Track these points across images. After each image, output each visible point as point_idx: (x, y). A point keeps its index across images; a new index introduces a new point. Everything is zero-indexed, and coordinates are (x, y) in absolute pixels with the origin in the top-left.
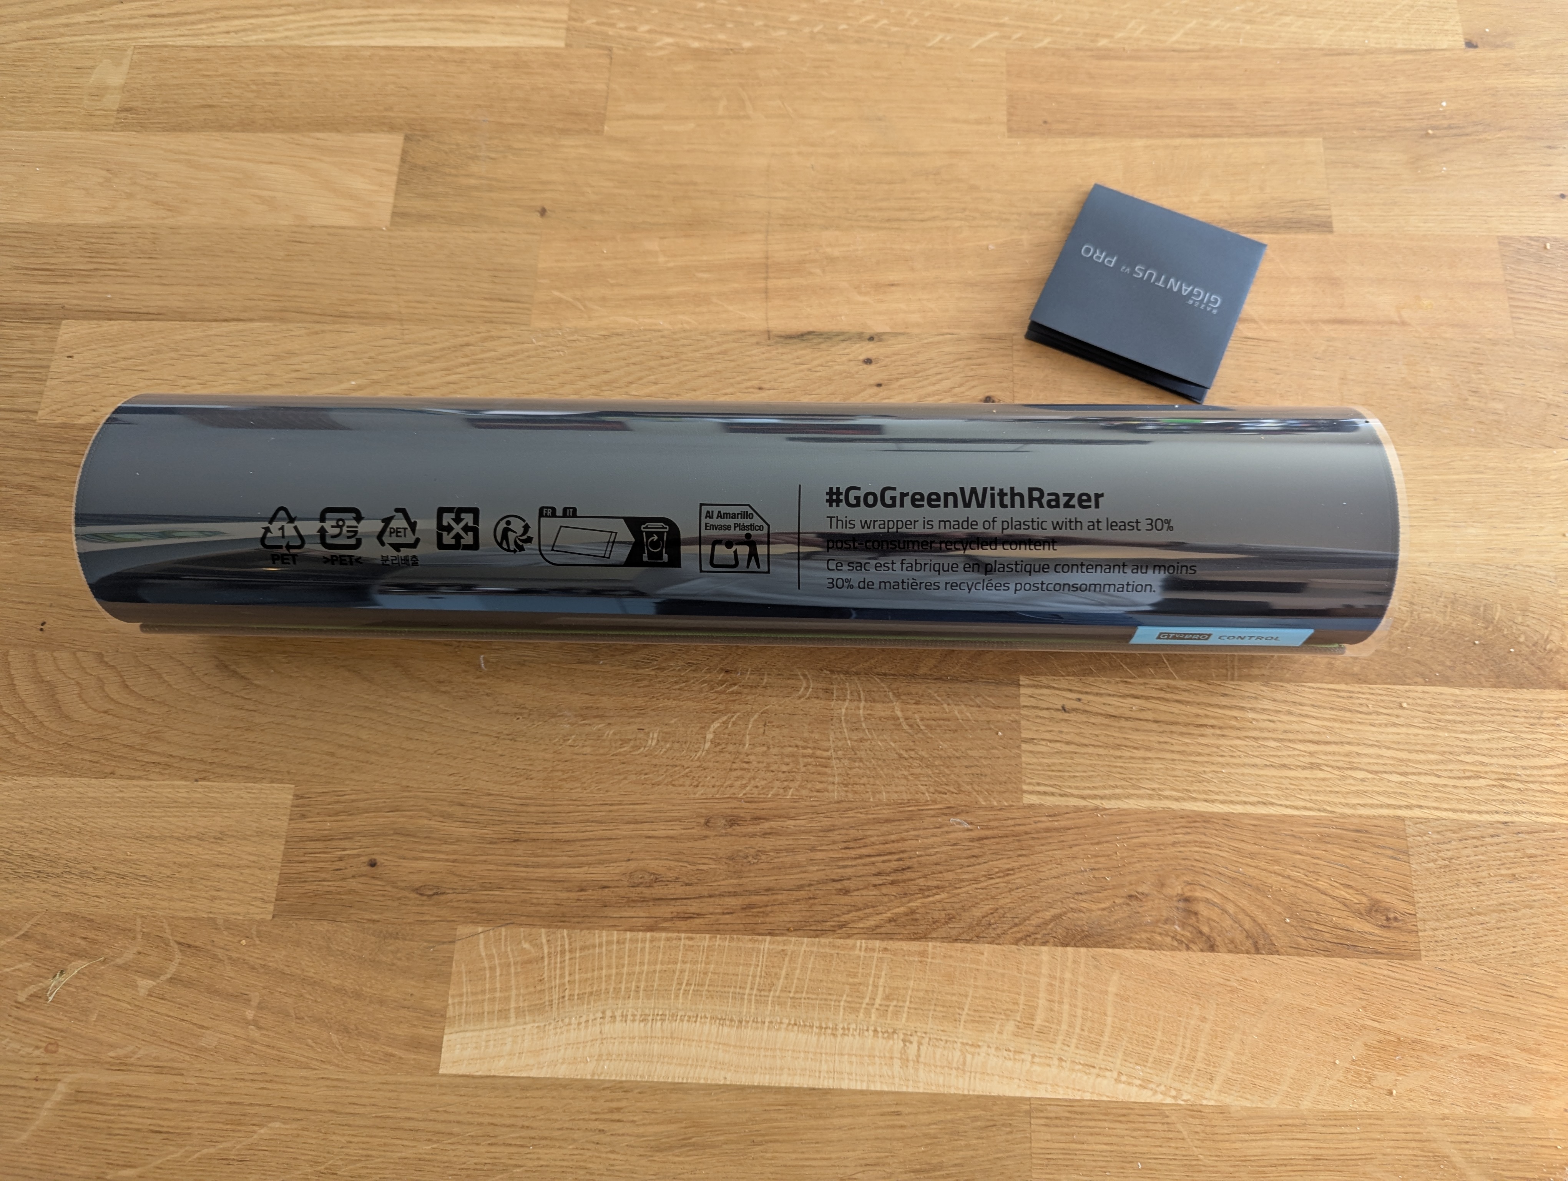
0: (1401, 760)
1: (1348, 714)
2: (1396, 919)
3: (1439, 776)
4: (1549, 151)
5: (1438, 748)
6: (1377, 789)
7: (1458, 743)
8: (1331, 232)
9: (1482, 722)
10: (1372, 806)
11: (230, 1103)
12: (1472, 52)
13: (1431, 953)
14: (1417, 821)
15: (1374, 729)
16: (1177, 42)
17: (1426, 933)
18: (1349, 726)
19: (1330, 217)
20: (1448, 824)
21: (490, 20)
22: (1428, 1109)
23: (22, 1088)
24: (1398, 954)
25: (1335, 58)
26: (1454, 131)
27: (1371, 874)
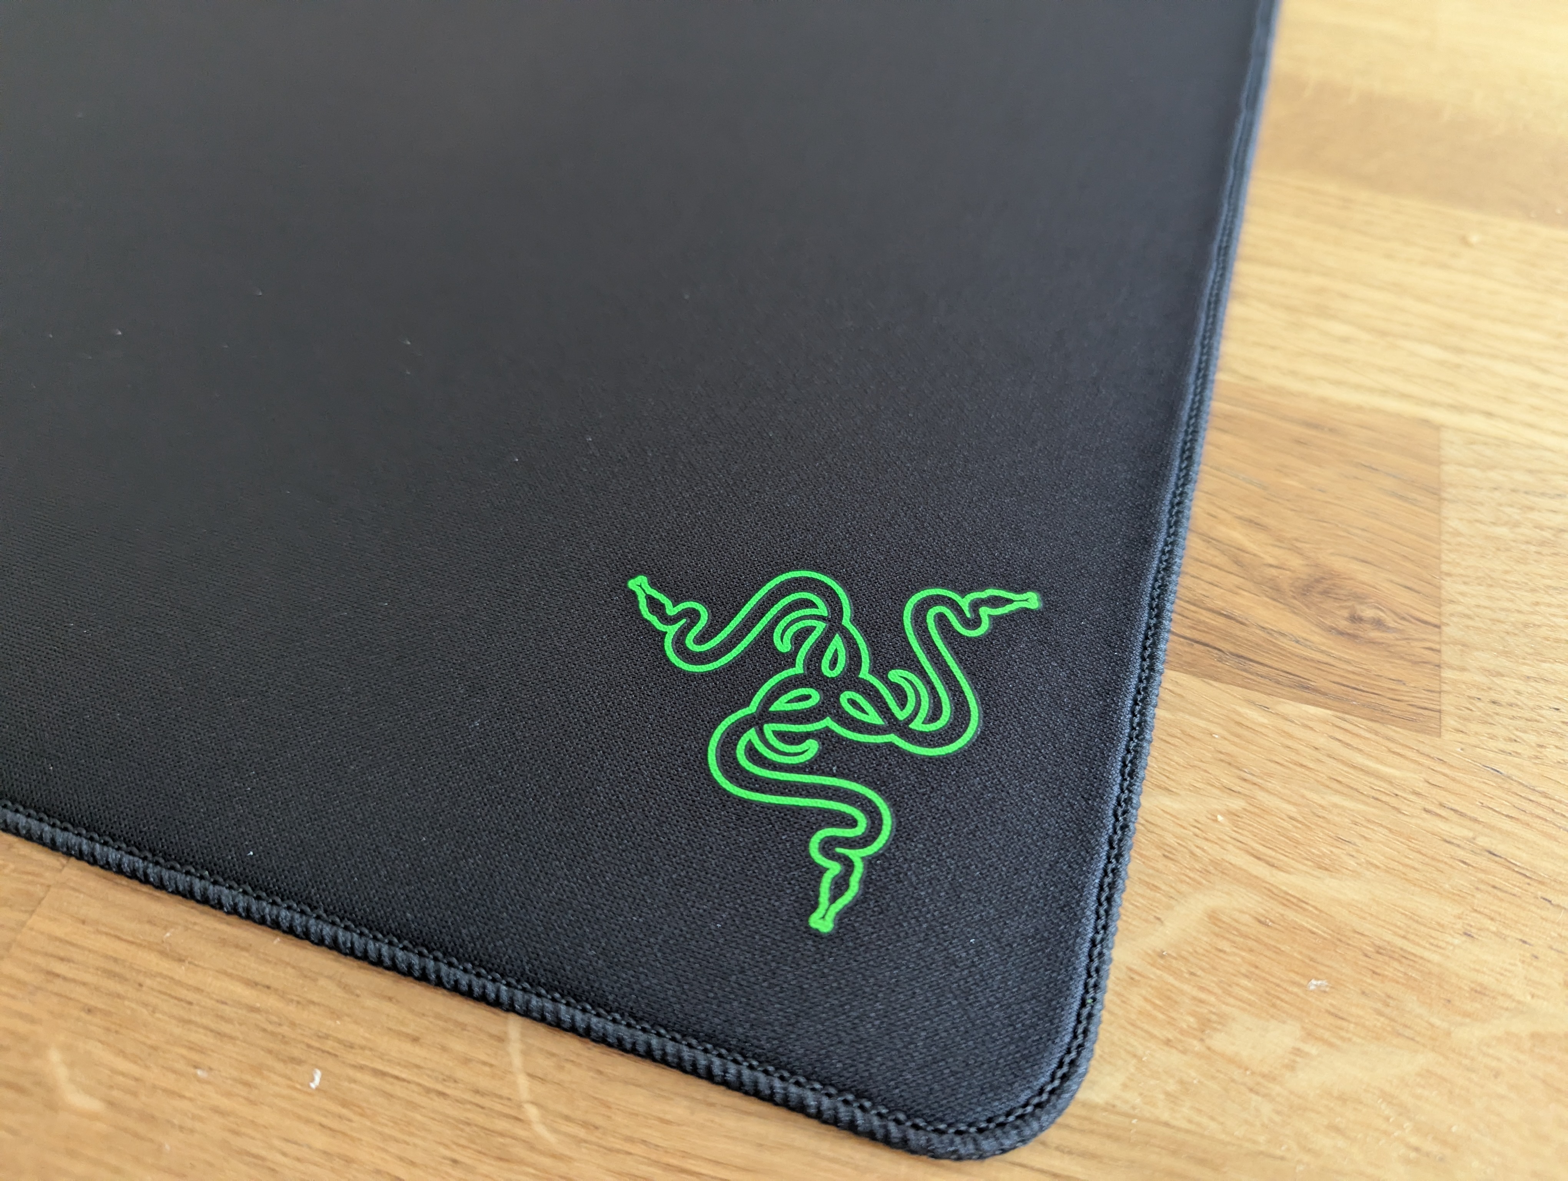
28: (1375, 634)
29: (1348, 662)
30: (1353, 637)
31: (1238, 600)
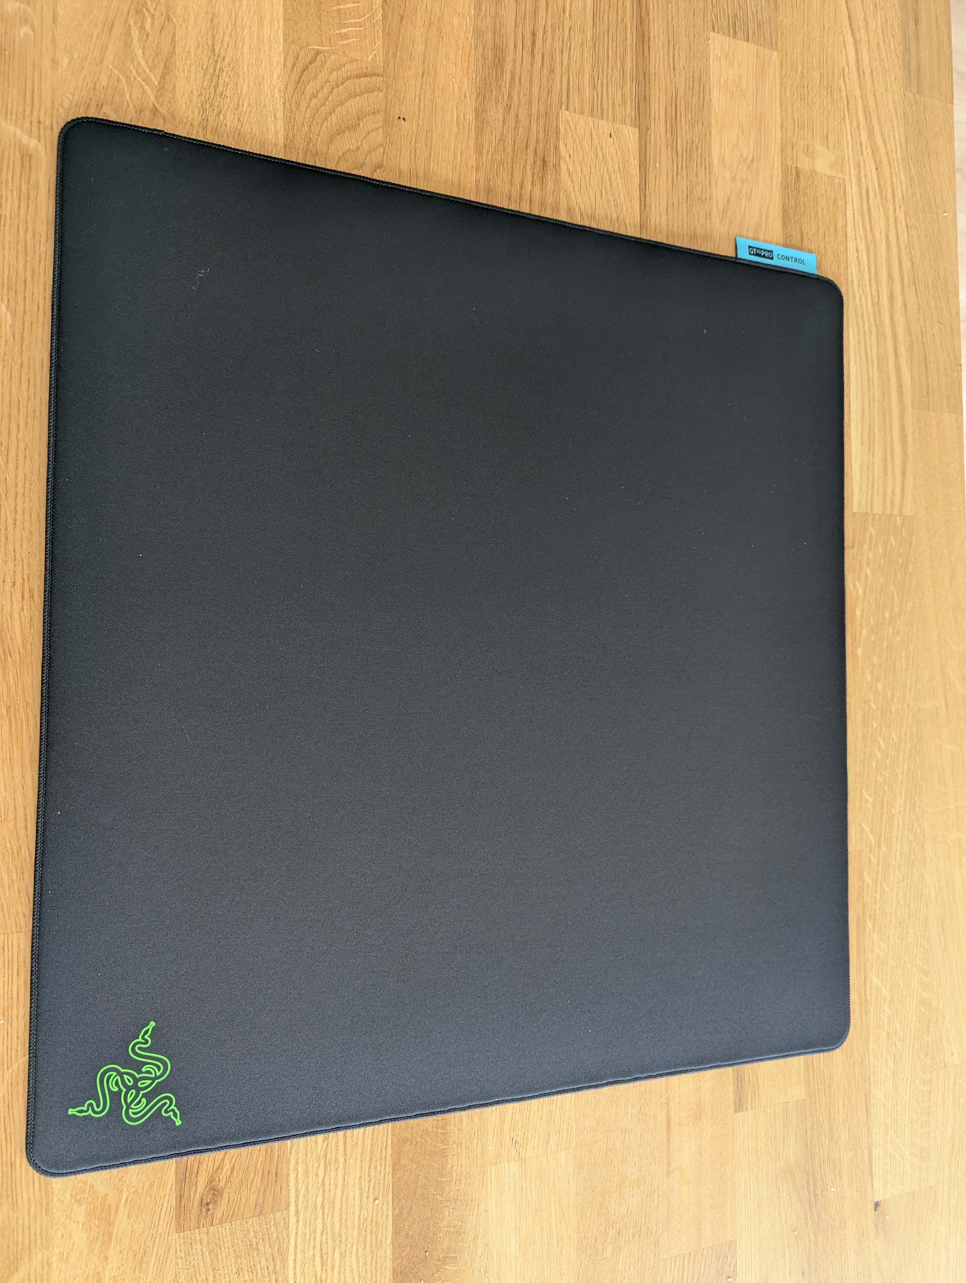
0: (333, 1203)
1: (368, 1158)
2: (208, 1210)
3: (322, 1234)
4: (801, 1273)
5: (344, 1231)
6: (310, 1186)
7: (349, 1246)
8: (735, 1112)
9: (365, 1264)
10: (297, 1183)
11: (25, 281)
12: (872, 1207)
13: (182, 1241)
14: (286, 1220)
15: (357, 1179)
16: (871, 981)
17: (197, 1235)
18: (359, 1160)
19: (747, 1110)
20: (285, 1245)
21: (871, 454)
22: (56, 1251)
23: (32, 111)
24: (180, 1214)
25: (864, 1103)
26: (813, 1199)
27: (243, 1187)
28: (204, 1210)
29: (192, 1206)
30: (201, 1205)
31: (204, 1173)
